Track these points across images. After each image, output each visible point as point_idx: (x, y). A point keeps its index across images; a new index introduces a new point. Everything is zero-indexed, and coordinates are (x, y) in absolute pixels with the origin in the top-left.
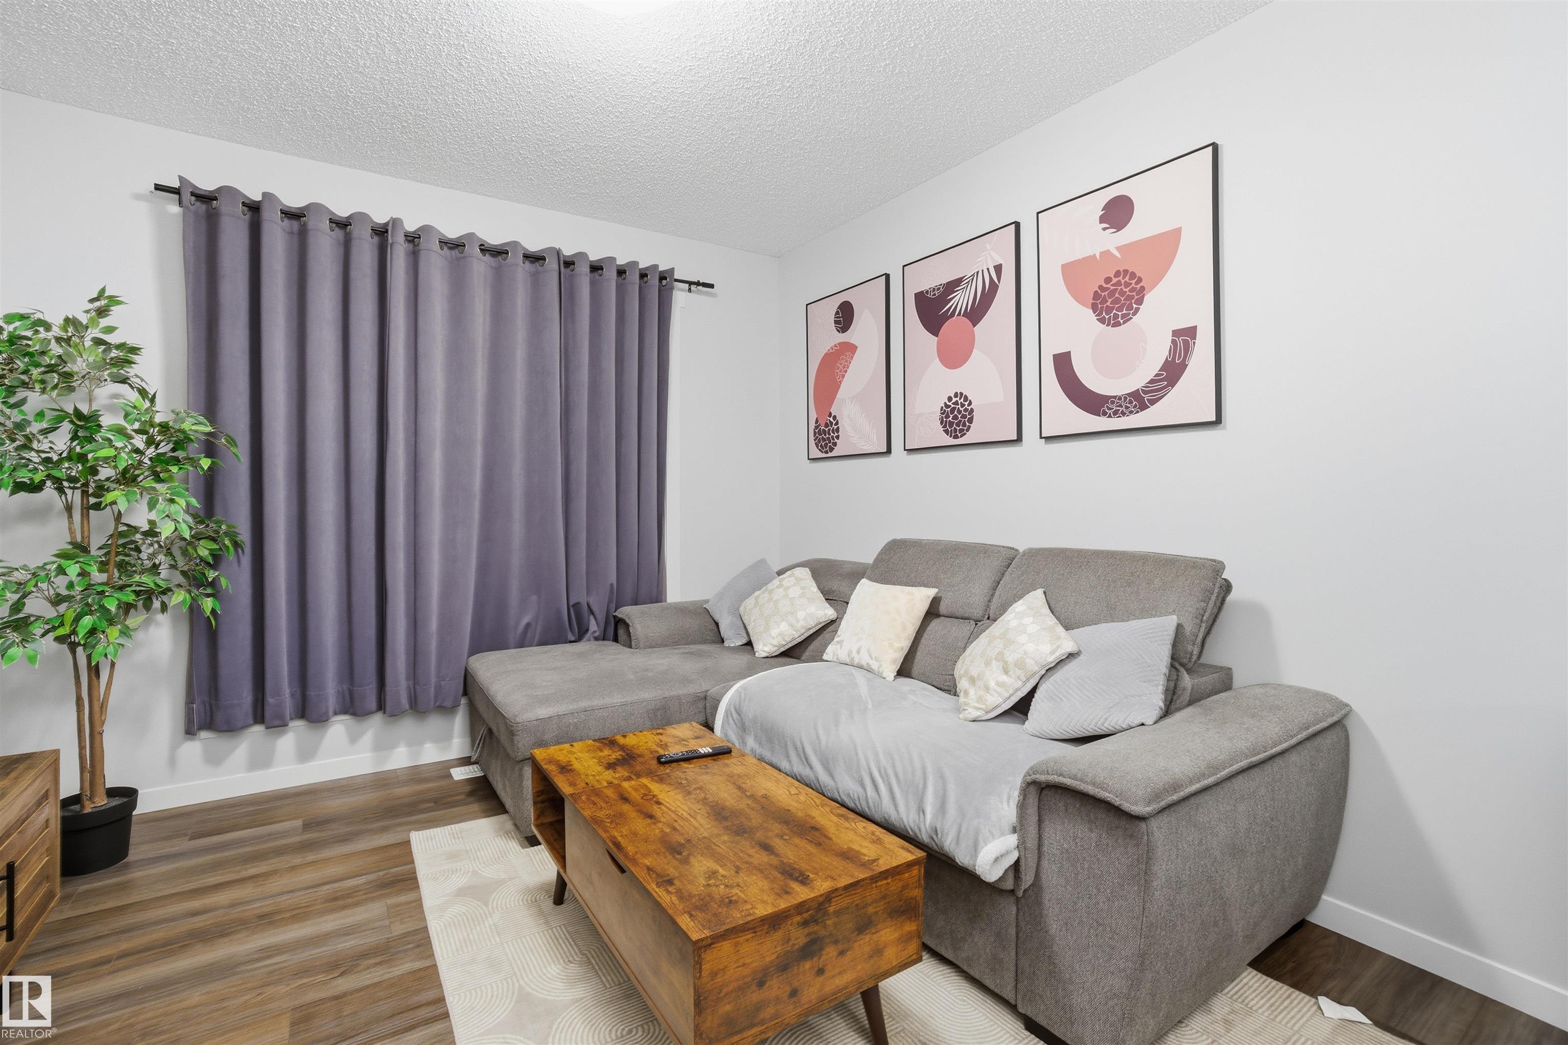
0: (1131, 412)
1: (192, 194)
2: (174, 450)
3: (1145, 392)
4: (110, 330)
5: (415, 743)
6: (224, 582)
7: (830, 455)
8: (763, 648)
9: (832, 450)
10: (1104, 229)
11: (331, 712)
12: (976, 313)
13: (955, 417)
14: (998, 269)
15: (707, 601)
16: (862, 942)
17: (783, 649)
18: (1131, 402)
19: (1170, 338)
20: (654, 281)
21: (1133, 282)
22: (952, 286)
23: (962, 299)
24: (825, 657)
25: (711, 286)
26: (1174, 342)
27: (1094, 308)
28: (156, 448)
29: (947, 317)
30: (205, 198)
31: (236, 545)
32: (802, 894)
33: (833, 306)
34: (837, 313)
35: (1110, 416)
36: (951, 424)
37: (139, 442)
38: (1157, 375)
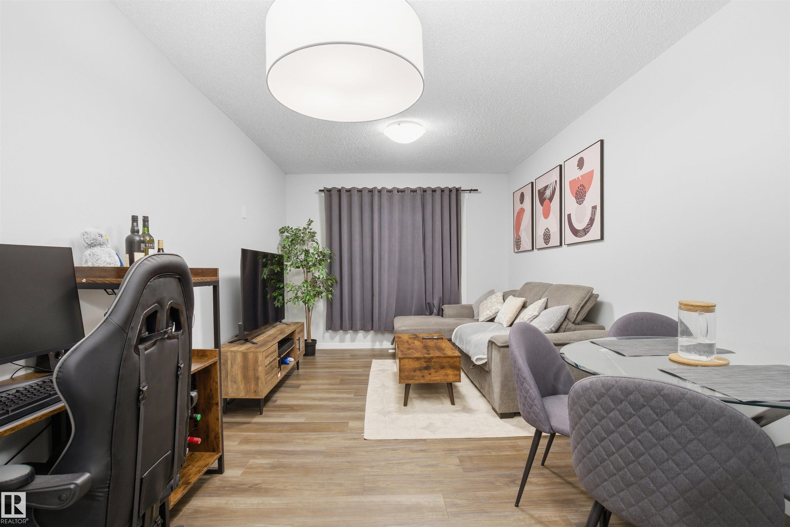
0: (583, 236)
1: (327, 191)
2: (323, 258)
3: (586, 229)
4: (311, 229)
5: (381, 342)
6: (333, 291)
7: (519, 251)
8: (481, 319)
9: (519, 248)
10: (578, 169)
11: (358, 329)
12: (551, 199)
13: (546, 237)
14: (556, 181)
15: (472, 305)
16: (442, 371)
17: (488, 319)
18: (583, 232)
19: (591, 209)
20: (454, 192)
21: (584, 189)
22: (546, 187)
23: (548, 193)
24: (495, 321)
25: (477, 190)
26: (592, 211)
27: (576, 198)
28: (320, 257)
29: (545, 199)
30: (329, 191)
31: (336, 282)
32: (426, 355)
33: (519, 194)
34: (520, 197)
35: (579, 237)
36: (546, 239)
37: (316, 256)
38: (589, 223)
